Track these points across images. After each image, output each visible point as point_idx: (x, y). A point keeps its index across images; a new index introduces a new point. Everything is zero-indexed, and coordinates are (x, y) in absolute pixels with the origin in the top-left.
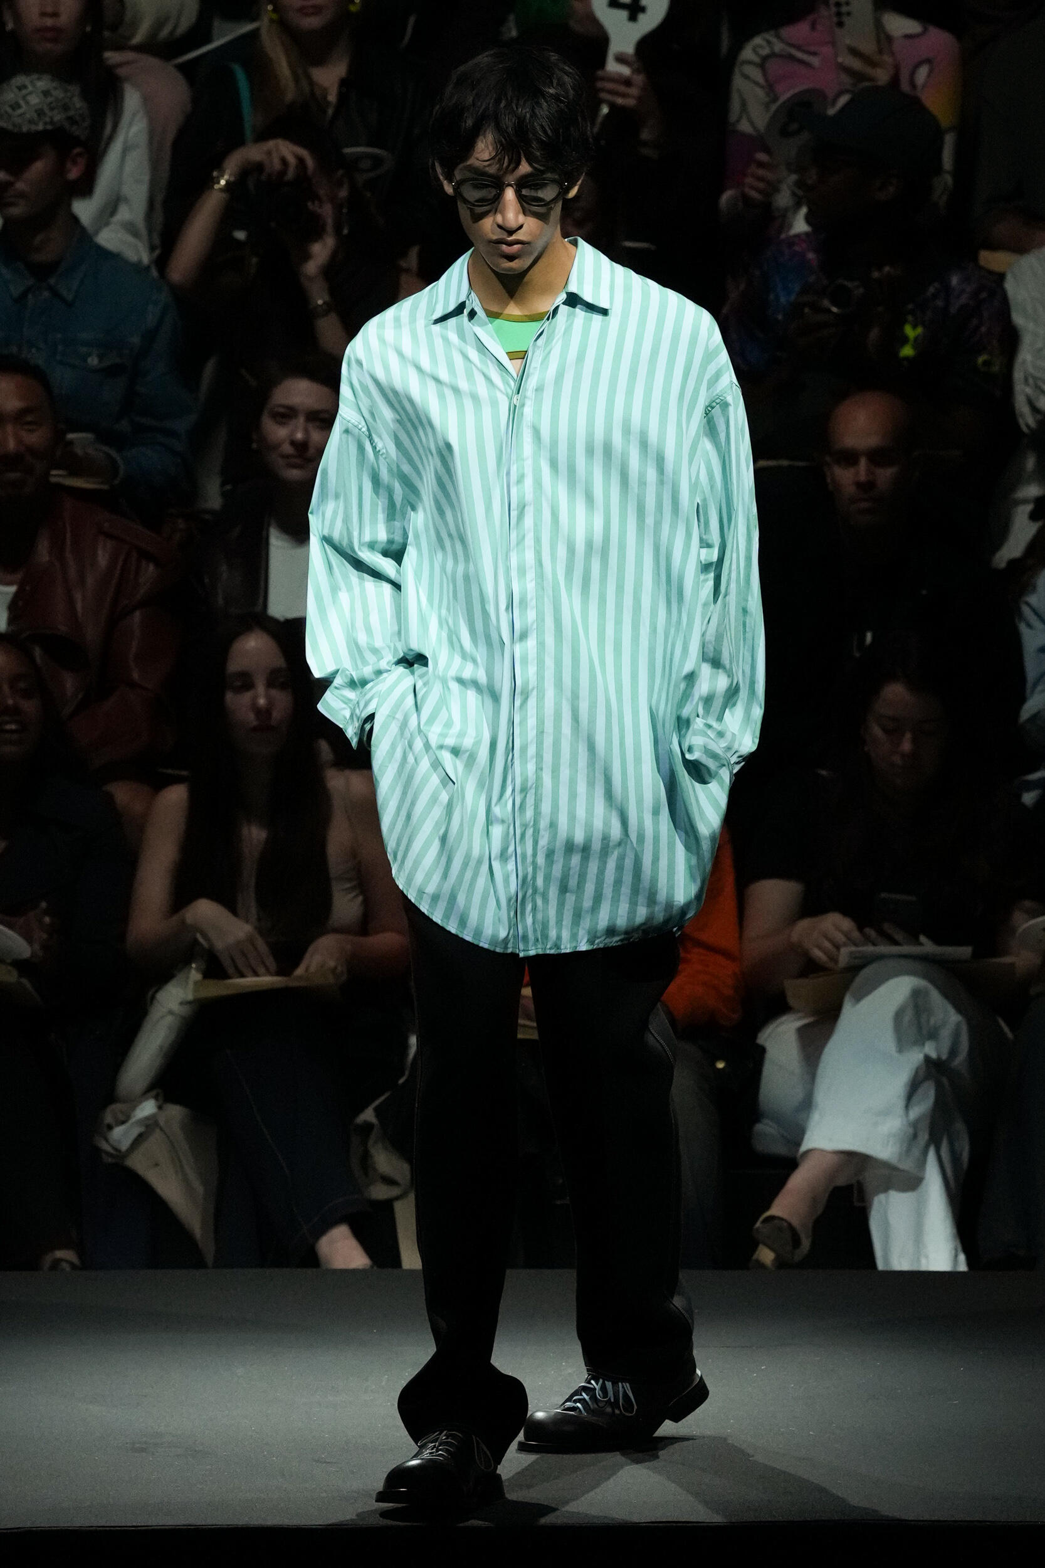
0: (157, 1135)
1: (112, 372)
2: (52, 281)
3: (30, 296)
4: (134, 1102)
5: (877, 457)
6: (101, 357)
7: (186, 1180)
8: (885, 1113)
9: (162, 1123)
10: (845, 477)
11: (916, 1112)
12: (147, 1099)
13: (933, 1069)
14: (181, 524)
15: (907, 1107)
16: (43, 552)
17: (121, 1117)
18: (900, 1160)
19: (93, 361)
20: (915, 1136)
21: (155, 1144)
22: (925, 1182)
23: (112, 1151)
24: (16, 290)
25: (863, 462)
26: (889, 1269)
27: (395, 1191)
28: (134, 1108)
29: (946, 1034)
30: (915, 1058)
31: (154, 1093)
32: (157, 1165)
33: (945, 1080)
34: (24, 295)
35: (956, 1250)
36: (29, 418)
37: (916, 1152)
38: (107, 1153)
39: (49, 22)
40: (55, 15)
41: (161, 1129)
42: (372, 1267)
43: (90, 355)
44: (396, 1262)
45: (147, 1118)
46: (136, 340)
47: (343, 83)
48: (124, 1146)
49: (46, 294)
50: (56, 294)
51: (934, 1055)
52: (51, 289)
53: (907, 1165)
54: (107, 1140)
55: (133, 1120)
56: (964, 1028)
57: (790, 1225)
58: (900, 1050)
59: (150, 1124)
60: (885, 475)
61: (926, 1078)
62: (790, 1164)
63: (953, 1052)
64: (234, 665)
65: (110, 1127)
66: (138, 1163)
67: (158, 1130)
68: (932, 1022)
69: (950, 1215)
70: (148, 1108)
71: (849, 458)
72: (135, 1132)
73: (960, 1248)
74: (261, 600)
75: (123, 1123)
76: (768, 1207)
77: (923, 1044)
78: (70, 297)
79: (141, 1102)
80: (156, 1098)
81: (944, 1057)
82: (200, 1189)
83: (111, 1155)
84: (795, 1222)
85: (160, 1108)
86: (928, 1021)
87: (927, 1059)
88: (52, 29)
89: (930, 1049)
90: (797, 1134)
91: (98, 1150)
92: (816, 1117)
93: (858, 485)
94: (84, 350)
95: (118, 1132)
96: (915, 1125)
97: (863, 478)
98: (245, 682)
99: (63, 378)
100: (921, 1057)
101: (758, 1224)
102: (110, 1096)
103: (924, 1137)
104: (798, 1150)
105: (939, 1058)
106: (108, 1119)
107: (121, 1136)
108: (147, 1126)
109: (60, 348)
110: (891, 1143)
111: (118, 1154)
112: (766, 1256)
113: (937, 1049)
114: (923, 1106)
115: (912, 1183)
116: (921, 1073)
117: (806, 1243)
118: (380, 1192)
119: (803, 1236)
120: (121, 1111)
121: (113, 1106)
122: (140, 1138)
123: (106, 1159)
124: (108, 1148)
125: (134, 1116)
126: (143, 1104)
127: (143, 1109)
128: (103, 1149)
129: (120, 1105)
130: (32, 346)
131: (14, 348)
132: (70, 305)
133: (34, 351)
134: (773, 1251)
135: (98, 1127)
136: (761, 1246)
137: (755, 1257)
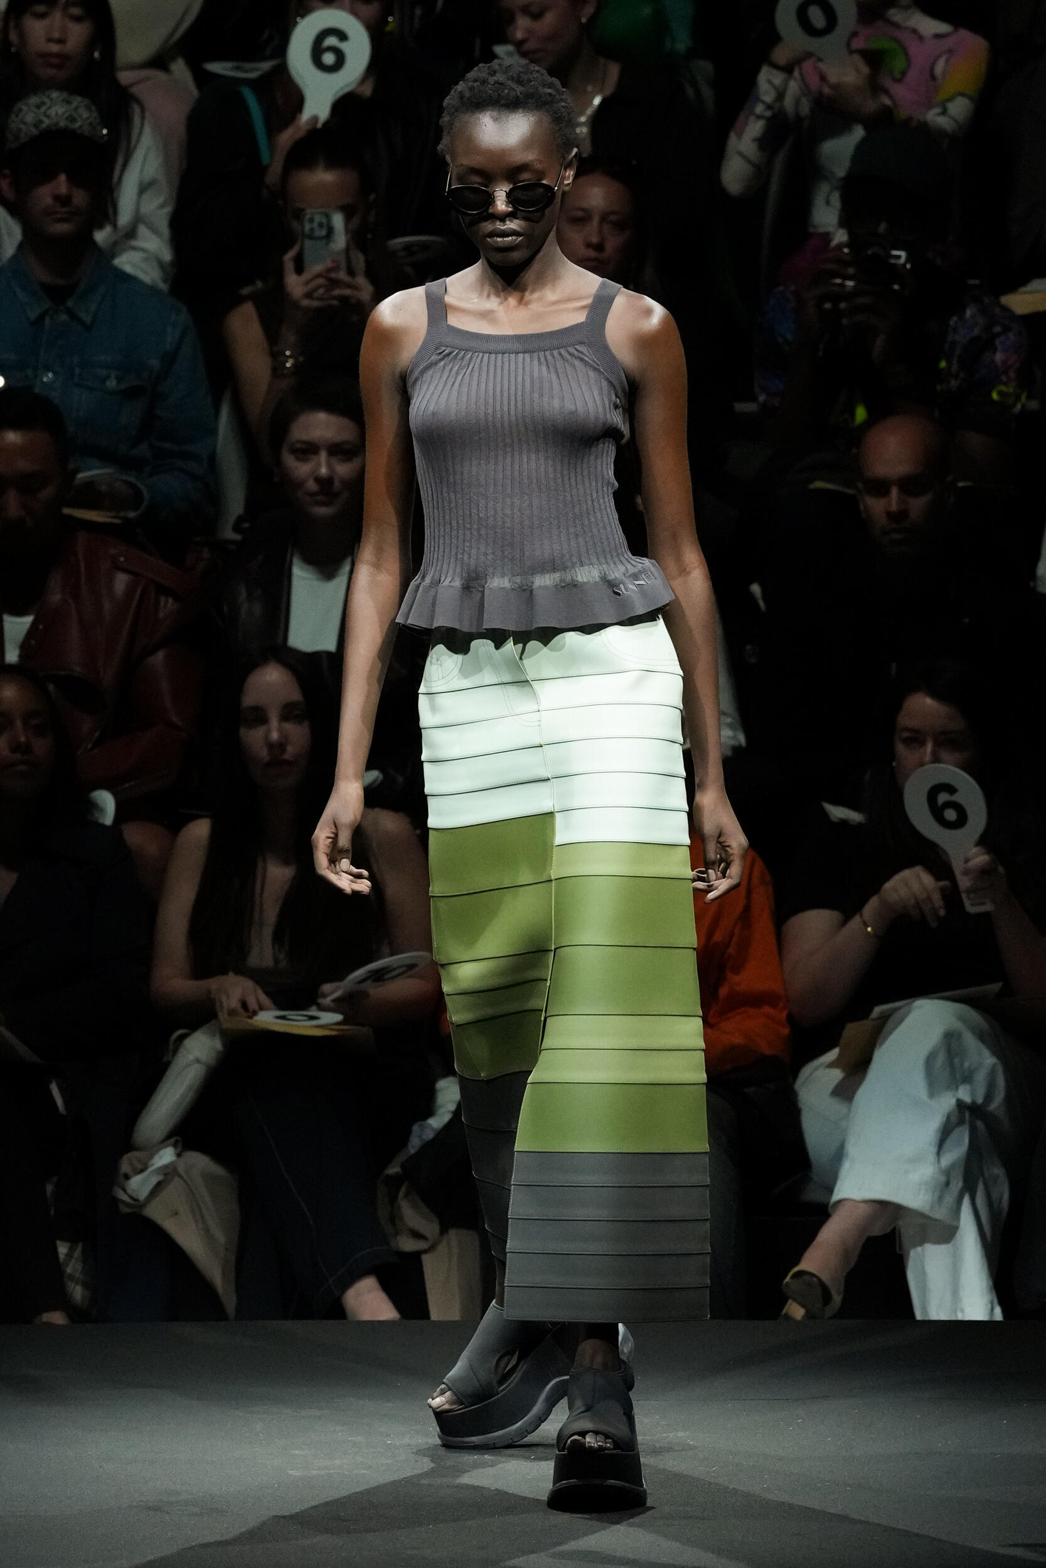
0: (177, 1181)
1: (131, 394)
2: (70, 303)
3: (47, 320)
4: (153, 1149)
5: (909, 486)
6: (119, 380)
7: (207, 1230)
8: (915, 1160)
9: (181, 1170)
10: (877, 507)
11: (948, 1159)
12: (166, 1147)
13: (966, 1113)
14: (206, 553)
15: (938, 1154)
16: (56, 590)
17: (139, 1166)
18: (932, 1208)
19: (112, 383)
20: (947, 1184)
21: (175, 1192)
22: (960, 1230)
23: (129, 1201)
24: (33, 315)
25: (895, 492)
26: (927, 1319)
27: (423, 1244)
28: (152, 1156)
29: (981, 1077)
30: (947, 1103)
31: (173, 1140)
32: (176, 1214)
33: (980, 1124)
34: (41, 318)
35: (992, 1303)
37: (949, 1199)
38: (124, 1202)
39: (55, 48)
40: (61, 41)
41: (180, 1176)
42: (399, 1319)
43: (108, 377)
44: (424, 1314)
45: (166, 1167)
46: (154, 363)
48: (143, 1195)
49: (64, 317)
50: (73, 316)
51: (968, 1099)
52: (70, 313)
53: (940, 1214)
54: (124, 1190)
55: (152, 1168)
56: (1000, 1070)
57: (820, 1280)
58: (931, 1095)
59: (169, 1173)
60: (918, 505)
61: (961, 1122)
63: (989, 1097)
64: (249, 699)
65: (127, 1177)
66: (156, 1212)
67: (177, 1178)
68: (966, 1065)
69: (986, 1265)
70: (166, 1156)
71: (880, 487)
72: (155, 1180)
73: (996, 1301)
74: (281, 633)
75: (141, 1171)
76: (797, 1262)
77: (957, 1088)
78: (88, 319)
79: (159, 1150)
80: (175, 1145)
81: (980, 1101)
82: (221, 1237)
83: (128, 1205)
84: (825, 1278)
85: (179, 1155)
86: (962, 1065)
87: (960, 1104)
88: (58, 55)
89: (964, 1094)
91: (116, 1201)
92: (846, 1166)
93: (889, 515)
94: (103, 372)
95: (135, 1182)
96: (948, 1173)
97: (894, 507)
98: (259, 717)
99: (80, 402)
100: (953, 1102)
101: (788, 1279)
102: (128, 1146)
103: (957, 1184)
105: (974, 1102)
106: (125, 1167)
107: (139, 1185)
108: (165, 1174)
109: (77, 371)
110: (922, 1192)
111: (136, 1203)
112: (796, 1311)
113: (973, 1094)
114: (957, 1151)
115: (947, 1233)
116: (954, 1119)
117: (837, 1300)
118: (408, 1245)
119: (833, 1292)
120: (139, 1161)
121: (129, 1154)
122: (158, 1187)
123: (125, 1210)
124: (125, 1198)
125: (152, 1165)
126: (162, 1152)
127: (161, 1157)
128: (120, 1200)
129: (138, 1154)
130: (49, 370)
131: (30, 372)
132: (88, 328)
133: (50, 375)
134: (803, 1306)
135: (114, 1177)
136: (790, 1300)
137: (784, 1311)
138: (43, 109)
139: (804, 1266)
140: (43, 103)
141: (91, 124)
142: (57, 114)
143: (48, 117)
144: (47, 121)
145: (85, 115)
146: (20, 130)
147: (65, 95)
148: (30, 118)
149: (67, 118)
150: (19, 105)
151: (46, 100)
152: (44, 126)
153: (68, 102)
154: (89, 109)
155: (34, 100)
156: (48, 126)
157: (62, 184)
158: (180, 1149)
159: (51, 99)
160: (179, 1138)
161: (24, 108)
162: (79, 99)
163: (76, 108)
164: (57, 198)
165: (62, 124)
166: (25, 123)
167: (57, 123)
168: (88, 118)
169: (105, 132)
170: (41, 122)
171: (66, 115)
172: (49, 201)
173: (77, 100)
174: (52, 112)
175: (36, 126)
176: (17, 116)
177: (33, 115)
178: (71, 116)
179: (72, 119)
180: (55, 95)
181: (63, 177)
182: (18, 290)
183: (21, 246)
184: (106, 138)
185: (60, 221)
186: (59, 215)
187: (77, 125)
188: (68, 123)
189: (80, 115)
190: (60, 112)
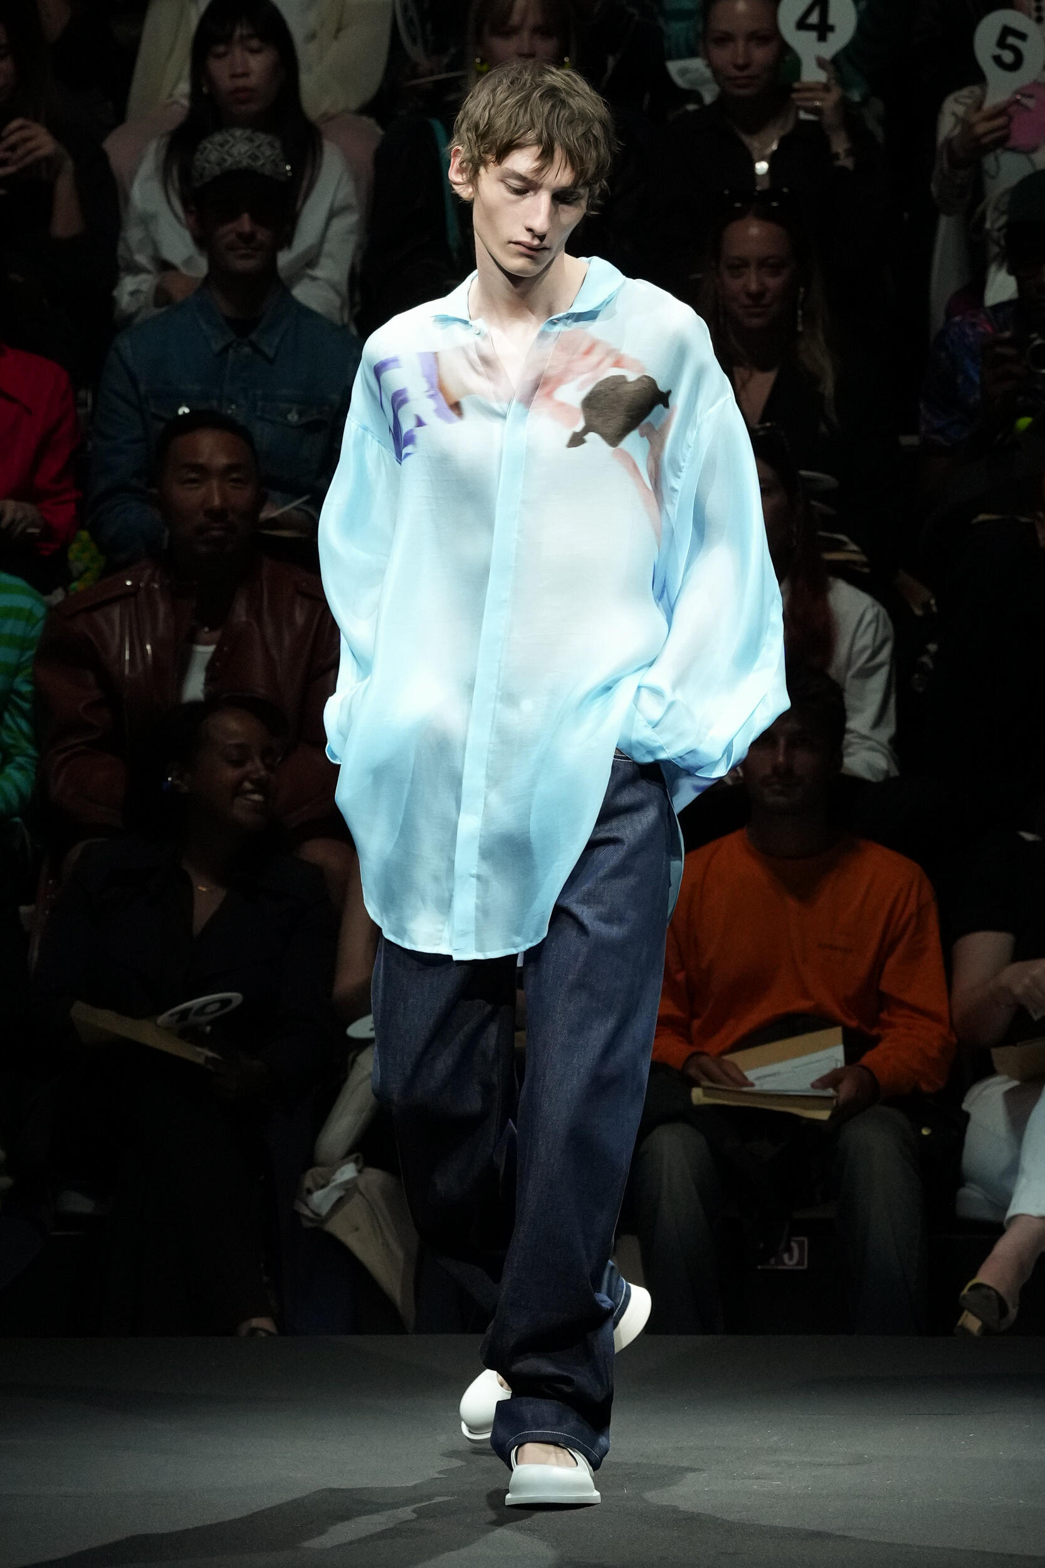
0: (357, 1199)
1: (312, 427)
2: (253, 337)
3: (231, 351)
4: (334, 1166)
6: (301, 413)
7: (386, 1245)
9: (361, 1184)
12: (348, 1162)
16: (240, 613)
17: (322, 1182)
19: (293, 417)
21: (355, 1208)
23: (311, 1215)
24: (217, 347)
28: (334, 1173)
31: (354, 1156)
32: (357, 1229)
34: (225, 350)
36: (234, 476)
38: (306, 1217)
39: (240, 83)
41: (361, 1193)
43: (290, 411)
45: (347, 1182)
46: (336, 397)
48: (324, 1211)
49: (247, 350)
50: (257, 349)
52: (254, 346)
54: (307, 1205)
55: (334, 1184)
57: (997, 1293)
59: (350, 1188)
62: (997, 1229)
65: (310, 1192)
66: (338, 1227)
67: (357, 1195)
70: (348, 1172)
72: (336, 1195)
75: (323, 1187)
76: (974, 1274)
78: (270, 353)
79: (340, 1167)
80: (356, 1161)
82: (400, 1254)
83: (310, 1220)
84: (1002, 1290)
85: (360, 1171)
88: (244, 90)
90: (1003, 1200)
91: (297, 1215)
92: (1022, 1181)
94: (284, 406)
95: (318, 1196)
99: (263, 434)
101: (965, 1291)
102: (310, 1161)
104: (1005, 1217)
106: (308, 1183)
107: (321, 1200)
108: (347, 1190)
109: (260, 404)
111: (316, 1217)
112: (972, 1323)
117: (1013, 1312)
119: (1010, 1305)
120: (322, 1176)
121: (314, 1171)
122: (340, 1202)
123: (307, 1224)
124: (307, 1212)
125: (334, 1181)
126: (343, 1169)
127: (343, 1173)
128: (303, 1215)
129: (319, 1169)
130: (232, 402)
131: (215, 403)
132: (271, 361)
133: (233, 407)
134: (979, 1318)
135: (297, 1192)
136: (966, 1312)
137: (960, 1323)
138: (227, 147)
139: (981, 1278)
140: (227, 142)
141: (273, 161)
142: (239, 153)
143: (231, 155)
144: (230, 160)
145: (268, 153)
146: (204, 169)
147: (248, 132)
148: (213, 157)
149: (249, 157)
150: (206, 143)
151: (230, 139)
152: (227, 165)
153: (251, 140)
154: (272, 146)
155: (218, 138)
156: (231, 165)
157: (245, 223)
158: (361, 1165)
159: (235, 137)
160: (359, 1155)
161: (209, 146)
162: (263, 136)
163: (259, 146)
164: (240, 235)
165: (245, 162)
166: (208, 162)
167: (240, 162)
168: (270, 156)
169: (288, 168)
170: (225, 160)
171: (250, 153)
172: (232, 237)
173: (261, 138)
174: (235, 151)
175: (219, 164)
176: (202, 154)
177: (216, 153)
178: (253, 153)
179: (255, 158)
180: (238, 133)
181: (246, 216)
182: (202, 323)
183: (207, 282)
184: (290, 174)
185: (243, 257)
186: (243, 252)
187: (260, 163)
188: (250, 161)
189: (263, 154)
190: (243, 150)
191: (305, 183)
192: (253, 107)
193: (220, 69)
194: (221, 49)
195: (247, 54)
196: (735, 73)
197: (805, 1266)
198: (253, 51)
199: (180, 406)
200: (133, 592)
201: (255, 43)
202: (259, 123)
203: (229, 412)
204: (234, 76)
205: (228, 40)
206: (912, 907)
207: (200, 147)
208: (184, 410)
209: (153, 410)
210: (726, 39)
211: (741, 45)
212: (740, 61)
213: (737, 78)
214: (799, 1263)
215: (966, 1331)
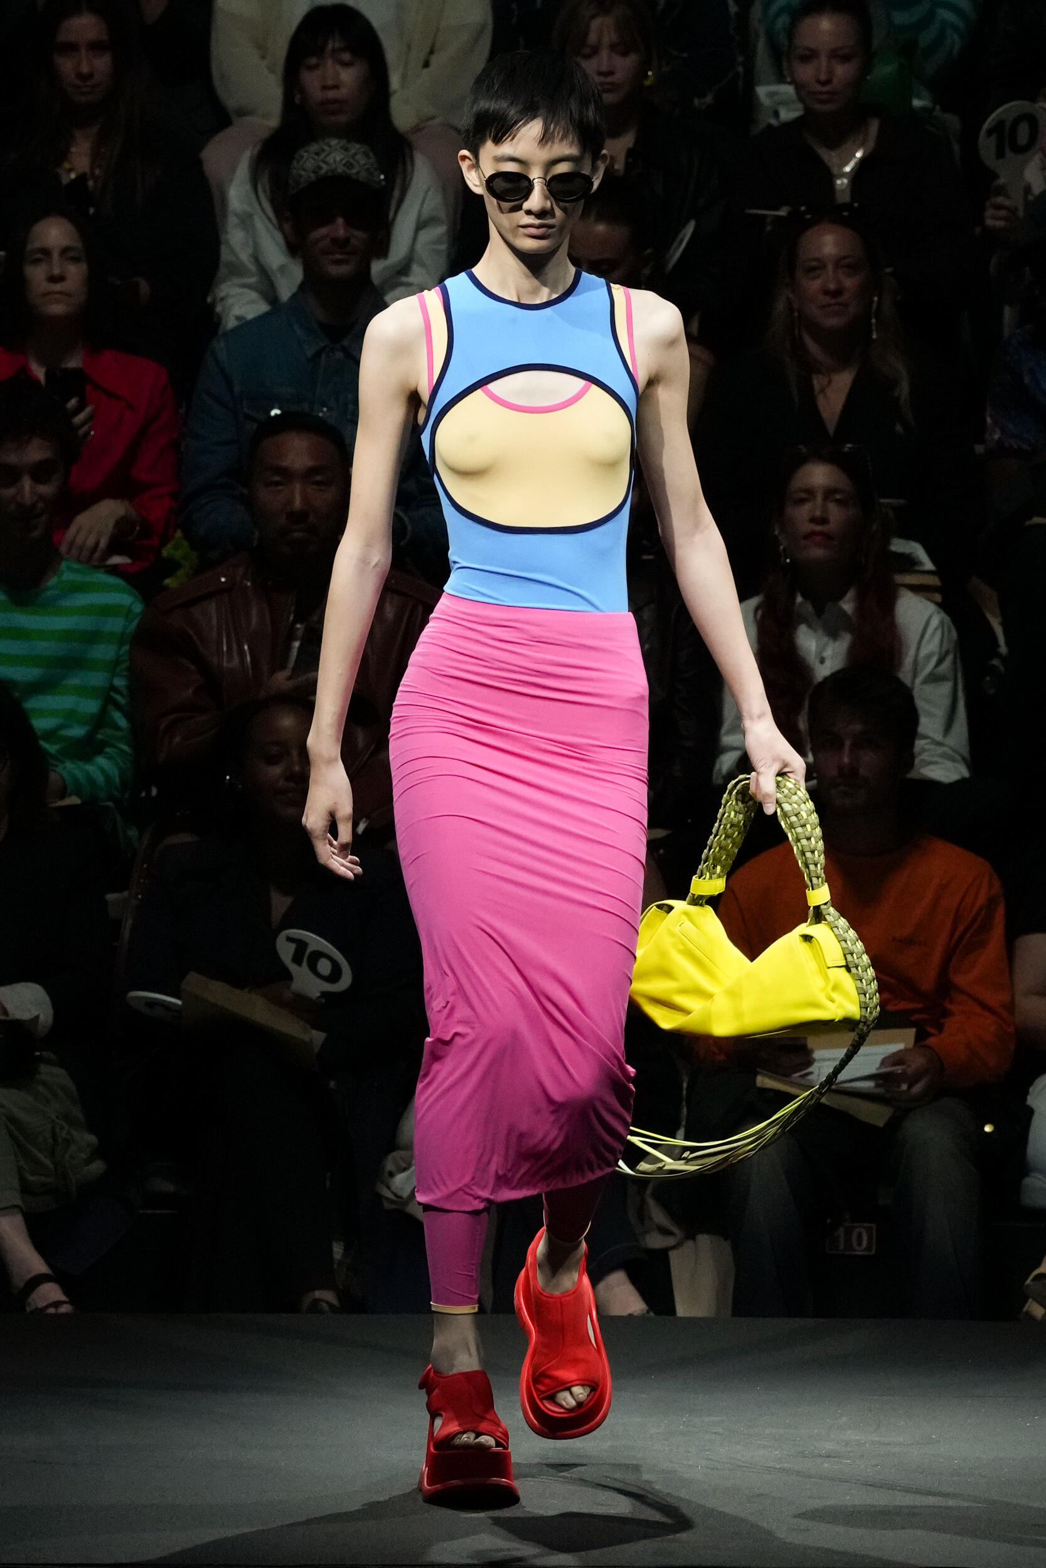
3: (323, 356)
17: (404, 1165)
23: (395, 1198)
24: (310, 353)
27: (670, 1241)
34: (318, 354)
36: (318, 478)
38: (387, 1199)
42: (648, 1312)
44: (672, 1312)
47: (630, 153)
48: (405, 1192)
49: (339, 355)
54: (388, 1188)
65: (391, 1175)
75: (405, 1169)
76: (1037, 1265)
83: (392, 1202)
88: (333, 102)
91: (380, 1197)
95: (400, 1178)
101: (1029, 1281)
106: (389, 1166)
107: (402, 1183)
111: (398, 1200)
112: (1036, 1310)
118: (655, 1241)
120: (402, 1159)
121: (396, 1154)
123: (387, 1205)
124: (389, 1195)
128: (384, 1196)
129: (402, 1153)
130: (324, 404)
131: (306, 406)
133: (325, 409)
134: (1043, 1306)
135: (379, 1175)
136: (1030, 1300)
137: (1025, 1310)
138: (321, 157)
139: (1044, 1269)
140: (323, 150)
141: (368, 170)
142: (335, 161)
143: (327, 163)
144: (325, 168)
145: (363, 161)
146: (301, 176)
147: (343, 142)
148: (310, 164)
149: (344, 165)
150: (302, 152)
151: (326, 147)
152: (323, 171)
153: (346, 149)
154: (366, 155)
155: (314, 147)
156: (326, 173)
157: (339, 228)
159: (330, 146)
162: (357, 146)
163: (354, 155)
164: (335, 241)
165: (340, 170)
166: (305, 170)
167: (336, 169)
168: (364, 165)
169: (382, 177)
170: (320, 168)
171: (344, 162)
172: (326, 241)
173: (355, 147)
176: (298, 162)
177: (313, 161)
178: (348, 162)
179: (349, 165)
180: (334, 142)
181: (340, 221)
182: (296, 327)
183: (302, 287)
184: (383, 183)
185: (338, 262)
186: (338, 256)
187: (354, 171)
188: (345, 169)
189: (357, 162)
190: (338, 159)
191: (396, 193)
192: (342, 119)
193: (312, 81)
194: (313, 61)
195: (338, 67)
196: (819, 88)
197: (873, 1252)
198: (346, 64)
199: (273, 408)
200: (227, 589)
201: (346, 57)
202: (351, 133)
203: (321, 415)
204: (325, 88)
205: (320, 52)
206: (982, 900)
207: (296, 156)
208: (275, 412)
209: (246, 410)
210: (810, 56)
211: (823, 59)
212: (823, 77)
213: (821, 93)
214: (869, 1248)
215: (1029, 1316)
